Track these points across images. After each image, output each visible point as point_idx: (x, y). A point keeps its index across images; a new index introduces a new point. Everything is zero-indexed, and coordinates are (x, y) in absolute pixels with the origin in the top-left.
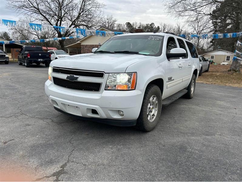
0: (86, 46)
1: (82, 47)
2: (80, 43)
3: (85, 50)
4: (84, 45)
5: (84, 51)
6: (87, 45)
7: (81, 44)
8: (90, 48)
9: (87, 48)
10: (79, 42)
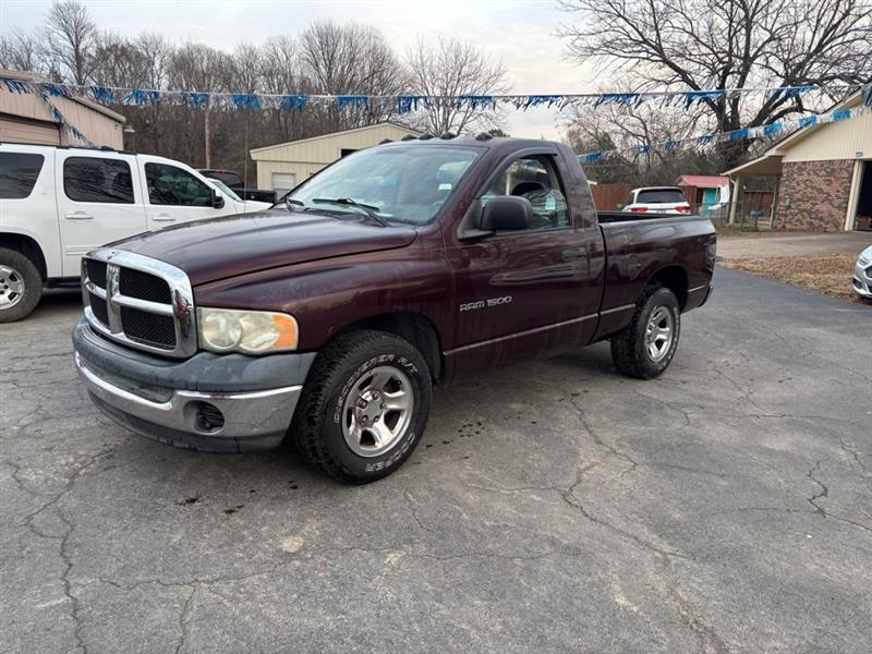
0: (800, 169)
1: (785, 170)
2: (781, 157)
3: (794, 184)
4: (795, 163)
5: (793, 188)
6: (804, 163)
7: (784, 161)
8: (817, 175)
9: (805, 177)
10: (773, 152)
